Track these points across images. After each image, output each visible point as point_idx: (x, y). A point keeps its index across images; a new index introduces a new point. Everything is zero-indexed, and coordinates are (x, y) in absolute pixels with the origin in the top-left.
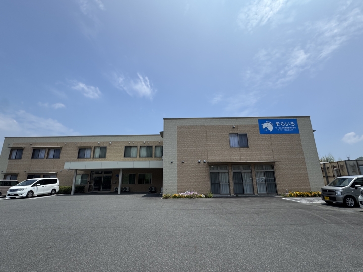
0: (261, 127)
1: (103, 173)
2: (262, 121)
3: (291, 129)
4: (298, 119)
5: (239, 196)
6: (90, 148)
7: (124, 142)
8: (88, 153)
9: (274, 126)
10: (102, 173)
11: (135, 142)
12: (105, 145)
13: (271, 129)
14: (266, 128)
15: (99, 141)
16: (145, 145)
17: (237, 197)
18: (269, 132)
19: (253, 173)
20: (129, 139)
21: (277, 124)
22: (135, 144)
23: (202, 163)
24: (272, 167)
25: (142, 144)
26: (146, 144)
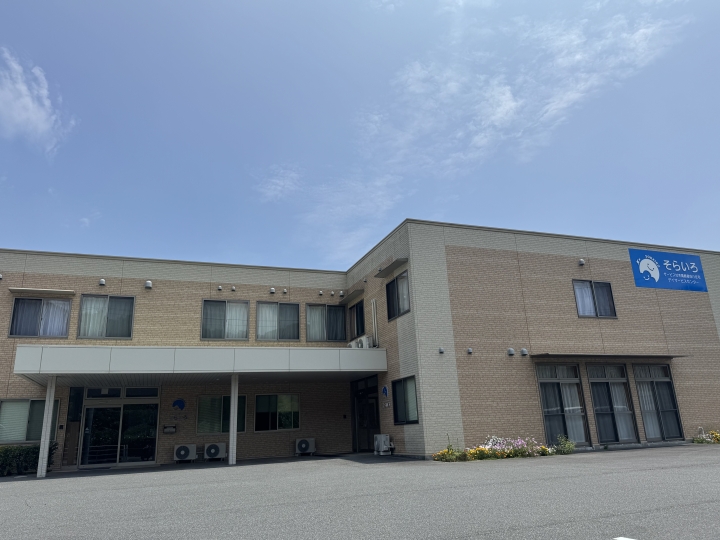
0: (636, 267)
1: (123, 393)
2: (638, 252)
3: (692, 279)
4: (701, 255)
5: (610, 446)
6: (66, 297)
7: (201, 285)
8: (53, 317)
9: (662, 269)
10: (114, 393)
11: (239, 286)
12: (126, 292)
13: (656, 275)
14: (647, 273)
15: (104, 273)
16: (275, 298)
17: (606, 449)
18: (651, 283)
19: (633, 385)
20: (219, 278)
21: (667, 263)
22: (239, 295)
23: (517, 356)
24: (667, 371)
25: (266, 297)
26: (279, 297)
